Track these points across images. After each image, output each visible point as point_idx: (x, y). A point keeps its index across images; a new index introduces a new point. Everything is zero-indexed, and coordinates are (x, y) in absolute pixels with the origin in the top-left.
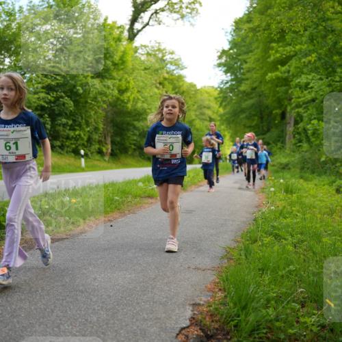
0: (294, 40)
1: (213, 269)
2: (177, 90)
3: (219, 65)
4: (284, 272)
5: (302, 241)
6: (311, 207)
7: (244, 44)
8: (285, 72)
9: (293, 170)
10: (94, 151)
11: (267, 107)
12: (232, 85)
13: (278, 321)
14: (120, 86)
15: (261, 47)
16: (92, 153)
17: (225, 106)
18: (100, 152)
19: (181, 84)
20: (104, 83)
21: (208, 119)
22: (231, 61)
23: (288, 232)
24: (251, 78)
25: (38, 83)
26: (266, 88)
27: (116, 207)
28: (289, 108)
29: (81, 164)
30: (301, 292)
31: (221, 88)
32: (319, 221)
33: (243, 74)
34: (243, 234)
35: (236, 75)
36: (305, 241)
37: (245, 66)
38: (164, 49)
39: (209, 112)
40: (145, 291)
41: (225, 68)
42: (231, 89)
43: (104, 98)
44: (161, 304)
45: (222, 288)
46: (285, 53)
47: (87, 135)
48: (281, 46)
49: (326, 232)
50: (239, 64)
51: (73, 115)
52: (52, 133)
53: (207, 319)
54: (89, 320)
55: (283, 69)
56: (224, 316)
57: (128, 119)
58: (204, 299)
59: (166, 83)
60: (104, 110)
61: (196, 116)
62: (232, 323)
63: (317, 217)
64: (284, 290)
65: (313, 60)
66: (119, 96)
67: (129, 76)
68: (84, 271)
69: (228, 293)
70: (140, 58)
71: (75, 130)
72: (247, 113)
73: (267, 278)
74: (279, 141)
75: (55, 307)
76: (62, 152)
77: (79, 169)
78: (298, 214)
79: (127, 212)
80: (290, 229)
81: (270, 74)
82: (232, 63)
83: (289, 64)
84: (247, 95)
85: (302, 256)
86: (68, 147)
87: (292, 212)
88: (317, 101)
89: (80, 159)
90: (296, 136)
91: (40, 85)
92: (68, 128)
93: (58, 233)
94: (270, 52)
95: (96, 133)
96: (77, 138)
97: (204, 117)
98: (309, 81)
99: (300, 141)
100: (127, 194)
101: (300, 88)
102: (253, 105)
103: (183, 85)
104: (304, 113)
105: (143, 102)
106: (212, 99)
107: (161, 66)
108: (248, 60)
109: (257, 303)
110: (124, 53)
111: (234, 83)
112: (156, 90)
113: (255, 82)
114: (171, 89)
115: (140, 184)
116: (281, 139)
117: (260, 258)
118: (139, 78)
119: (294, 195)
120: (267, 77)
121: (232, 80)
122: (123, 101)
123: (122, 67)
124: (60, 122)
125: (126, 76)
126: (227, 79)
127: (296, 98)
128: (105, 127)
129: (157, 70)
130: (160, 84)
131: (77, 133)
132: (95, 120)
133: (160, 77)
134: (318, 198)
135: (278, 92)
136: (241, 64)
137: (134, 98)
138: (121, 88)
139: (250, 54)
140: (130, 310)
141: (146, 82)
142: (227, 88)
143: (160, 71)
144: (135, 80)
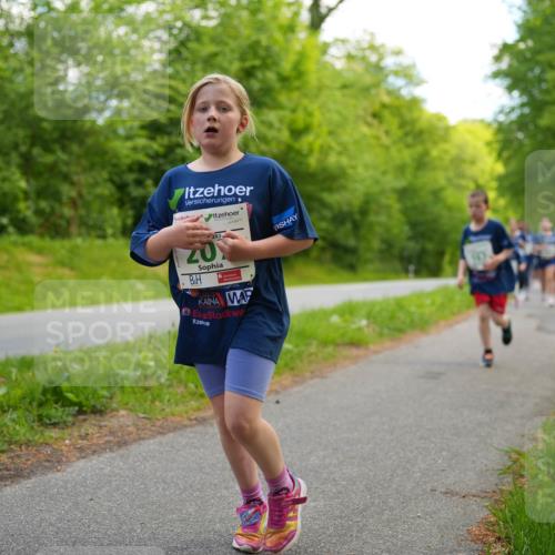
1: (483, 495)
2: (408, 128)
3: (496, 75)
7: (548, 29)
12: (522, 116)
14: (292, 122)
17: (509, 158)
19: (416, 114)
20: (264, 118)
22: (521, 66)
27: (286, 365)
31: (500, 124)
33: (547, 92)
35: (530, 95)
37: (550, 75)
38: (383, 46)
40: (345, 535)
41: (509, 81)
42: (522, 124)
43: (263, 147)
50: (537, 71)
59: (386, 114)
61: (449, 180)
66: (291, 142)
67: (312, 102)
70: (332, 66)
79: (308, 374)
82: (523, 68)
91: (136, 124)
93: (173, 415)
97: (464, 182)
100: (309, 338)
103: (419, 117)
105: (340, 153)
106: (480, 144)
107: (376, 81)
110: (302, 56)
111: (526, 110)
112: (365, 130)
115: (335, 319)
118: (332, 106)
121: (523, 105)
122: (299, 152)
123: (298, 83)
125: (305, 102)
126: (511, 103)
129: (368, 89)
130: (375, 115)
133: (372, 103)
136: (543, 71)
137: (322, 147)
138: (295, 126)
141: (345, 113)
142: (512, 122)
143: (373, 92)
144: (323, 110)
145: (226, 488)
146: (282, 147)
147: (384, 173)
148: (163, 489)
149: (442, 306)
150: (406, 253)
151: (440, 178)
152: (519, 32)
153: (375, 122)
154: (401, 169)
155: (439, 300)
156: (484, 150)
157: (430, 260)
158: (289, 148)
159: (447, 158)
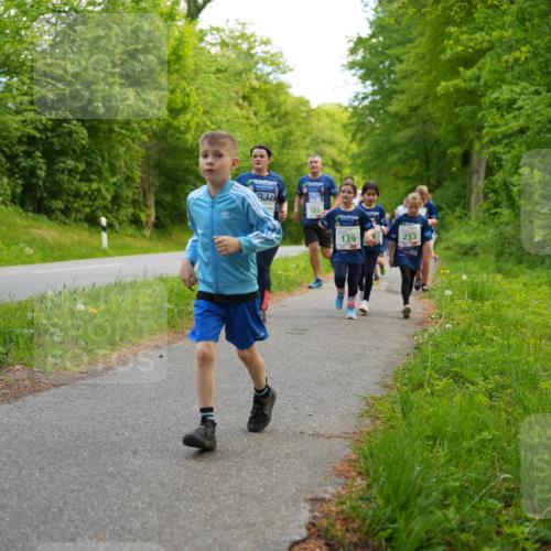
0: (489, 20)
1: (344, 436)
2: (274, 111)
3: (352, 65)
4: (472, 443)
5: (504, 387)
6: (518, 325)
7: (397, 27)
8: (471, 80)
9: (483, 256)
10: (125, 218)
11: (437, 142)
12: (373, 102)
13: (463, 531)
14: (172, 101)
15: (427, 34)
16: (121, 223)
17: (362, 139)
18: (136, 221)
19: (282, 98)
21: (330, 163)
22: (373, 59)
23: (476, 370)
24: (408, 90)
25: (23, 95)
26: (435, 108)
27: (168, 322)
28: (477, 146)
29: (101, 243)
30: (505, 479)
31: (354, 108)
32: (532, 350)
33: (395, 82)
34: (395, 372)
35: (381, 83)
36: (510, 386)
37: (398, 67)
38: (252, 35)
39: (332, 151)
40: (226, 474)
41: (363, 71)
42: (373, 109)
43: (144, 125)
44: (254, 498)
45: (363, 471)
46: (472, 44)
47: (112, 190)
48: (466, 32)
49: (545, 371)
50: (387, 63)
51: (87, 154)
52: (47, 185)
53: (338, 526)
54: (128, 527)
55: (469, 73)
56: (368, 522)
57: (188, 162)
58: (330, 489)
59: (255, 96)
60: (143, 144)
62: (384, 534)
63: (529, 344)
64: (473, 475)
65: (523, 59)
66: (170, 120)
67: (189, 84)
68: (116, 438)
69: (374, 480)
70: (209, 52)
71: (89, 180)
72: (401, 154)
73: (442, 453)
74: (458, 204)
75: (65, 503)
76: (67, 221)
77: (96, 252)
78: (495, 338)
80: (481, 365)
81: (443, 83)
82: (375, 61)
83: (479, 65)
84: (402, 120)
85: (503, 414)
86: (77, 211)
87: (483, 334)
88: (529, 133)
89: (99, 233)
90: (491, 195)
91: (26, 99)
92: (78, 177)
94: (446, 42)
95: (129, 186)
96: (94, 196)
98: (515, 96)
99: (497, 205)
101: (498, 109)
102: (411, 139)
103: (285, 101)
104: (505, 153)
106: (337, 126)
107: (248, 67)
108: (405, 57)
109: (427, 497)
110: (181, 41)
111: (378, 97)
112: (237, 110)
113: (417, 96)
114: (263, 109)
116: (461, 200)
117: (429, 417)
118: (207, 88)
119: (486, 303)
120: (439, 89)
121: (374, 93)
122: (177, 129)
123: (177, 67)
124: (62, 165)
125: (183, 84)
126: (364, 91)
127: (491, 127)
129: (240, 74)
130: (244, 98)
131: (94, 186)
132: (126, 163)
133: (243, 87)
134: (530, 309)
135: (458, 116)
136: (392, 64)
137: (198, 123)
138: (174, 105)
139: (409, 45)
140: (200, 509)
141: (219, 94)
142: (366, 107)
143: (244, 76)
144: (199, 91)
145: (118, 435)
146: (162, 124)
148: (59, 437)
152: (371, 27)
153: (246, 104)
155: (302, 264)
156: (341, 132)
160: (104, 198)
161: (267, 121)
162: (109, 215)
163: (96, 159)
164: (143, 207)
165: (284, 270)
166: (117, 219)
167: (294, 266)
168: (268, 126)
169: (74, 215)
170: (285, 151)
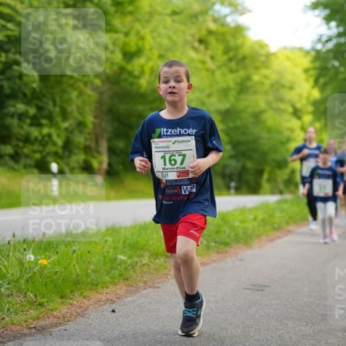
2: (231, 54)
3: (315, 6)
10: (76, 165)
12: (338, 45)
14: (125, 44)
16: (71, 169)
17: (325, 85)
18: (87, 168)
19: (239, 42)
21: (290, 109)
27: (121, 275)
31: (318, 52)
39: (291, 96)
42: (338, 52)
47: (63, 135)
51: (38, 98)
59: (212, 40)
60: (95, 89)
61: (269, 103)
66: (124, 64)
67: (144, 27)
71: (40, 125)
76: (16, 166)
79: (141, 285)
86: (27, 157)
92: (28, 121)
95: (81, 132)
96: (45, 141)
97: (282, 106)
100: (142, 249)
103: (243, 44)
106: (299, 71)
107: (204, 8)
112: (192, 54)
114: (220, 52)
118: (162, 31)
121: (339, 35)
122: (131, 74)
124: (12, 109)
125: (138, 26)
128: (97, 121)
130: (201, 41)
131: (45, 131)
132: (78, 107)
133: (200, 30)
137: (152, 69)
138: (128, 49)
141: (174, 38)
142: (329, 51)
143: (201, 18)
144: (155, 34)
146: (115, 68)
147: (209, 96)
149: (264, 222)
150: (227, 171)
151: (260, 102)
153: (202, 47)
154: (225, 92)
155: (260, 216)
156: (303, 76)
157: (250, 178)
158: (122, 69)
159: (267, 82)
160: (55, 144)
161: (224, 65)
162: (60, 161)
163: (47, 103)
164: (95, 153)
165: (242, 222)
166: (68, 165)
167: (252, 217)
168: (225, 70)
169: (23, 161)
170: (243, 96)
